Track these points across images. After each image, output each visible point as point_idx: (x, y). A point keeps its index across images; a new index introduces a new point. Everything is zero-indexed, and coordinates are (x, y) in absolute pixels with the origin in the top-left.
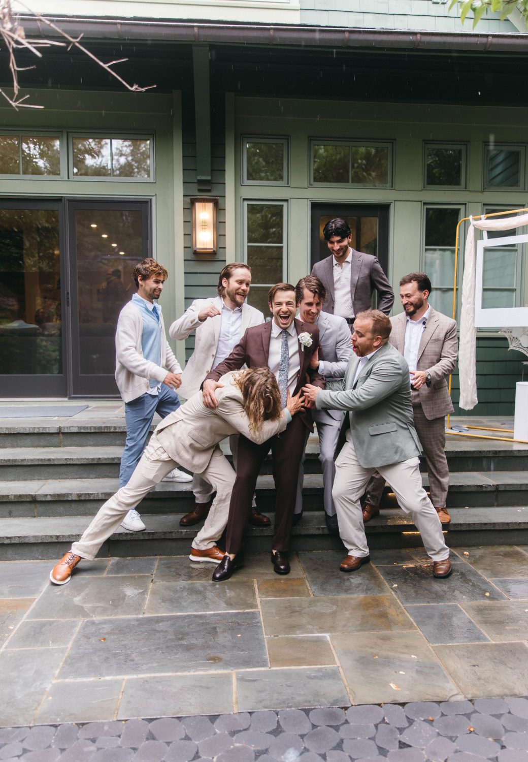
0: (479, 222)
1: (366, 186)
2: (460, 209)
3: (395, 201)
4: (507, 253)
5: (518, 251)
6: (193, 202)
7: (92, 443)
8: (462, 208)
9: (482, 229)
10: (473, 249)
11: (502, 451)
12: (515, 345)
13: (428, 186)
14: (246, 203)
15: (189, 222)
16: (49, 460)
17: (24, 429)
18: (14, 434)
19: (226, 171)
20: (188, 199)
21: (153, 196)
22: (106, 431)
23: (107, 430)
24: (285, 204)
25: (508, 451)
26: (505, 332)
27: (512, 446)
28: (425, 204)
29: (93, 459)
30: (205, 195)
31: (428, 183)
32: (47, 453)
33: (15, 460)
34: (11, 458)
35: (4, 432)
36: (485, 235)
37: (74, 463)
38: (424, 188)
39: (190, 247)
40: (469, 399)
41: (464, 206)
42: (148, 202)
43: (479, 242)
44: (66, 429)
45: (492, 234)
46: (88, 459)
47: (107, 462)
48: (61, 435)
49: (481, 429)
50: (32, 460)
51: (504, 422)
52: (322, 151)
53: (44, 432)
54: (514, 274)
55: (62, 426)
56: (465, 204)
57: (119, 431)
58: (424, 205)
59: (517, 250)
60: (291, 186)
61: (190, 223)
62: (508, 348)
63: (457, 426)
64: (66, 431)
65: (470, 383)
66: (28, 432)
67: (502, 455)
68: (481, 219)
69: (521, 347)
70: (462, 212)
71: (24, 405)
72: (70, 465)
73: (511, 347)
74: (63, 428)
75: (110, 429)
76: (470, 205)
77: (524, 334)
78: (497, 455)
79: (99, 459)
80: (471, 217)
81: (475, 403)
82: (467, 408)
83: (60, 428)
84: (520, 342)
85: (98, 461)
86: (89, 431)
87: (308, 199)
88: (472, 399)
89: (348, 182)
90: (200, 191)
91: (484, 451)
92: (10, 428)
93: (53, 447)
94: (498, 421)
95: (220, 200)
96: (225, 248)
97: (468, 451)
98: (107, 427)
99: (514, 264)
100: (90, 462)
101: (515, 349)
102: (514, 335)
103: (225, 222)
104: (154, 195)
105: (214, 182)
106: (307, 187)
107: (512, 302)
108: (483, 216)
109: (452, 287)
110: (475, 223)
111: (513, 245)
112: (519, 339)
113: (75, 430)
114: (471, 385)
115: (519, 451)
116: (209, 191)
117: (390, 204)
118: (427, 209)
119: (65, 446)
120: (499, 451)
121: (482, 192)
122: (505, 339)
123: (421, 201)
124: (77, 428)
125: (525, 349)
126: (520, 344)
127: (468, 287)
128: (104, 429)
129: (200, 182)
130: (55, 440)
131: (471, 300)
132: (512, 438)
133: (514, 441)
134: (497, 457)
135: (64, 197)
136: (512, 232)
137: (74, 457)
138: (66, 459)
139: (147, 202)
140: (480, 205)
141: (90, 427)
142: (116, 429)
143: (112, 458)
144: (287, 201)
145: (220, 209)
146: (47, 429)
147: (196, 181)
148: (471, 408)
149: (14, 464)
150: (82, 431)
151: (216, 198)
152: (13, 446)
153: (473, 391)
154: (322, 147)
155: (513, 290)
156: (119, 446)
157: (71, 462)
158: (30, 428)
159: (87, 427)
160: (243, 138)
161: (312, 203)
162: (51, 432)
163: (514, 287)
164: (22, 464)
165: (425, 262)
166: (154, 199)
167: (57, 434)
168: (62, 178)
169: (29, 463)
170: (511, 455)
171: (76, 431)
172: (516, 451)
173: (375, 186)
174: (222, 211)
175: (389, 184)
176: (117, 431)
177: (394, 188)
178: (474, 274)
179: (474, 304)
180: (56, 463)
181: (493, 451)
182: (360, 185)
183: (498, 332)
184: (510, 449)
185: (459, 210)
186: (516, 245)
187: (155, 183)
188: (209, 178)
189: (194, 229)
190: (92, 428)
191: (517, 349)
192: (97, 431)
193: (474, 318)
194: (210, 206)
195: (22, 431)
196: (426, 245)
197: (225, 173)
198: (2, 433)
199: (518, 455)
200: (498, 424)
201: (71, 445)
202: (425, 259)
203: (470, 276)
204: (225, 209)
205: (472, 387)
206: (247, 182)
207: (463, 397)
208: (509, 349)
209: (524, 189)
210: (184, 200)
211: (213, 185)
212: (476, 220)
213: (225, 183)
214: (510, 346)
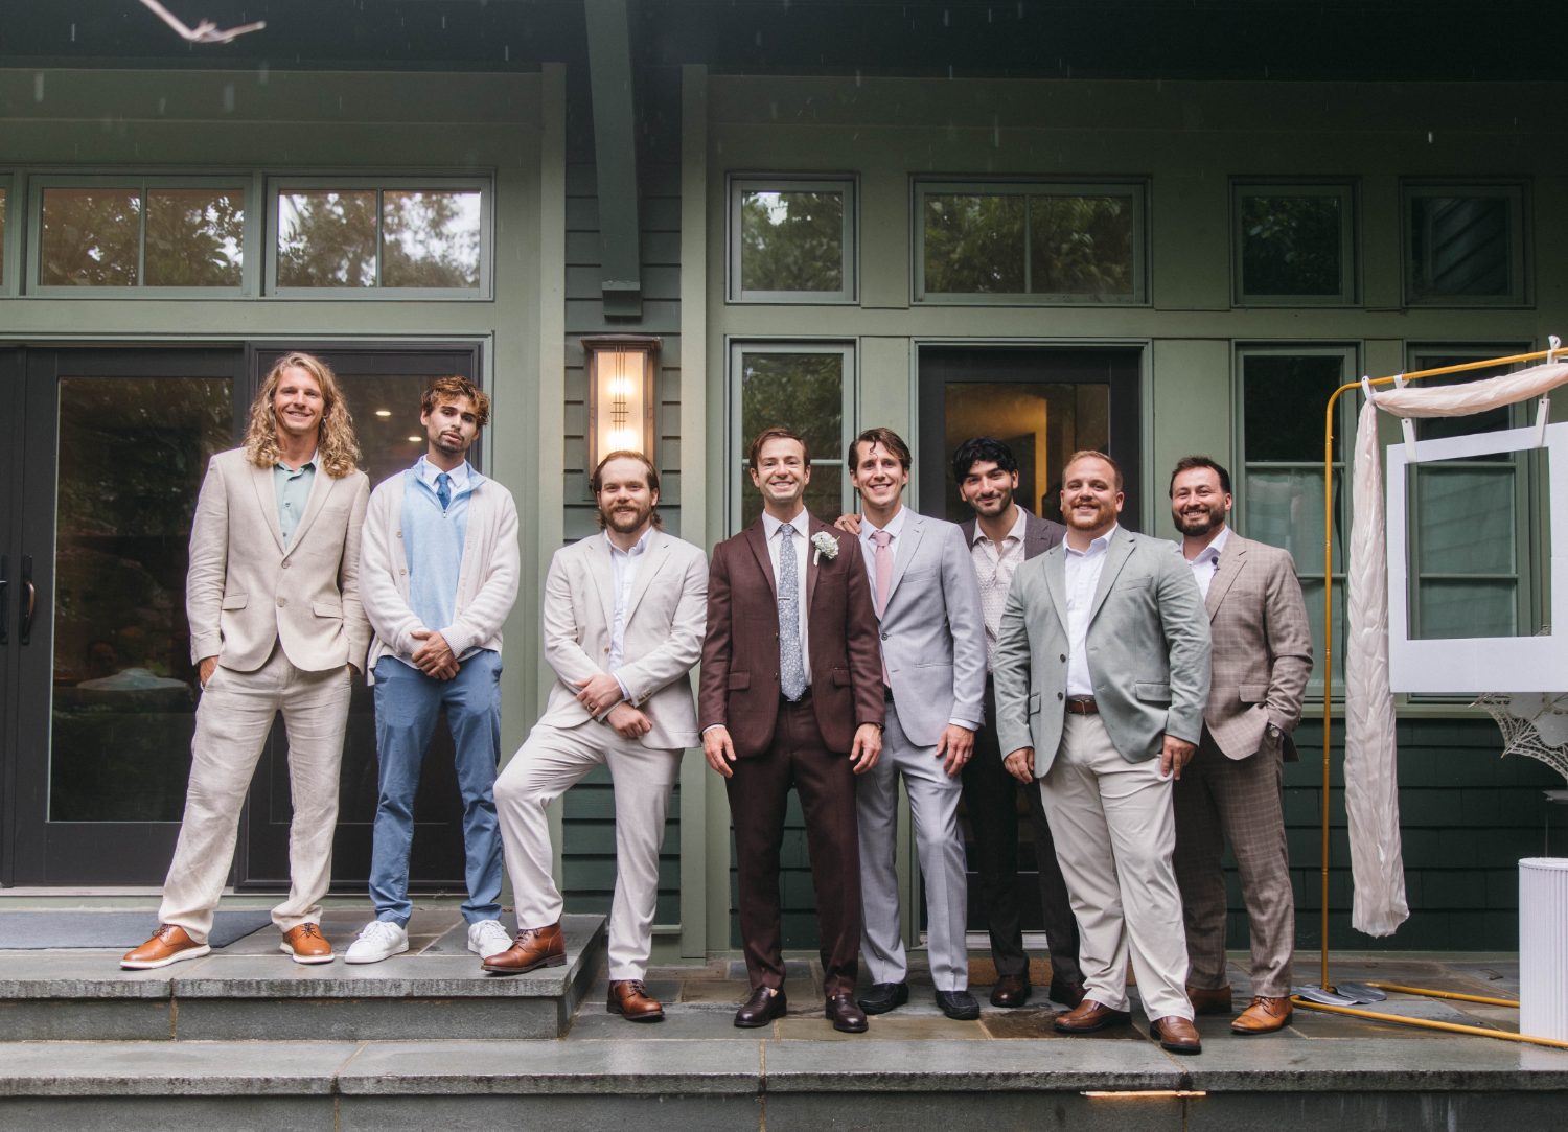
0: (1388, 396)
1: (1071, 301)
2: (1342, 358)
3: (1154, 339)
4: (1484, 479)
5: (1518, 471)
6: (592, 348)
7: (261, 1029)
8: (1348, 354)
9: (1399, 413)
10: (1375, 469)
11: (1481, 1073)
12: (1522, 743)
13: (1247, 297)
14: (739, 351)
15: (581, 403)
16: (123, 1082)
17: (73, 985)
18: (42, 1000)
19: (682, 267)
20: (577, 344)
21: (486, 336)
22: (302, 994)
23: (306, 990)
24: (847, 352)
25: (1500, 1073)
26: (1487, 703)
27: (1516, 1056)
28: (1240, 345)
29: (249, 1082)
30: (624, 332)
31: (1248, 291)
32: (127, 1058)
33: (27, 1082)
34: (15, 1074)
35: (15, 995)
36: (1408, 428)
37: (194, 1092)
38: (1236, 303)
39: (581, 471)
40: (1384, 906)
41: (1353, 350)
42: (472, 351)
43: (1391, 449)
44: (189, 988)
45: (1431, 427)
46: (233, 1082)
47: (289, 1092)
48: (174, 1004)
49: (1426, 995)
50: (73, 1083)
51: (1500, 972)
52: (974, 212)
53: (127, 994)
54: (1509, 536)
55: (177, 978)
56: (1356, 345)
57: (341, 995)
58: (1236, 350)
59: (1512, 470)
60: (864, 305)
61: (581, 407)
62: (1503, 748)
63: (1351, 984)
64: (189, 992)
65: (1383, 858)
66: (81, 994)
67: (1479, 1085)
68: (1392, 386)
69: (1539, 747)
70: (1348, 367)
71: (112, 906)
72: (181, 1097)
73: (1511, 748)
74: (180, 986)
75: (314, 989)
76: (1370, 348)
77: (1547, 710)
78: (1465, 1088)
79: (267, 1080)
80: (1365, 382)
81: (1402, 915)
82: (1377, 931)
83: (172, 984)
84: (1536, 733)
85: (262, 1088)
86: (253, 993)
87: (909, 337)
88: (1391, 904)
89: (1022, 290)
90: (611, 319)
91: (1423, 1074)
92: (33, 984)
93: (152, 1040)
94: (1482, 968)
95: (667, 345)
96: (679, 472)
97: (1373, 1074)
98: (305, 982)
99: (1508, 507)
100: (241, 1092)
101: (1521, 751)
102: (1516, 711)
103: (678, 403)
104: (489, 332)
105: (646, 297)
106: (907, 306)
107: (1510, 617)
108: (1398, 378)
109: (1319, 575)
110: (1378, 396)
111: (1503, 456)
112: (1534, 724)
113: (215, 991)
114: (1387, 863)
115: (1534, 1075)
116: (637, 320)
117: (1142, 348)
118: (1247, 359)
119: (183, 1037)
120: (1471, 1075)
121: (1403, 311)
122: (1490, 723)
123: (1229, 339)
124: (220, 985)
125: (1552, 753)
126: (1537, 738)
127: (1364, 577)
128: (298, 990)
129: (610, 297)
130: (156, 1019)
131: (1374, 613)
132: (1515, 1028)
133: (1519, 1041)
134: (1467, 1092)
135: (249, 343)
136: (1496, 419)
137: (195, 1073)
138: (171, 1081)
139: (467, 353)
140: (1398, 346)
141: (258, 983)
142: (331, 989)
143: (303, 1079)
144: (851, 342)
145: (664, 369)
146: (137, 987)
147: (600, 295)
148: (1391, 930)
149: (23, 1092)
150: (235, 993)
151: (653, 338)
152: (38, 1037)
153: (1393, 882)
154: (978, 200)
155: (1509, 583)
156: (340, 1038)
157: (187, 1090)
158: (86, 984)
159: (249, 984)
160: (731, 179)
161: (920, 347)
162: (145, 995)
163: (1512, 574)
164: (46, 1093)
165: (1248, 503)
166: (488, 343)
167: (165, 1000)
168: (246, 294)
169: (66, 1092)
170: (1508, 1086)
171: (215, 994)
172: (1524, 1073)
173: (1100, 301)
174: (670, 374)
175: (1138, 294)
176: (333, 994)
177: (1150, 305)
178: (1381, 540)
179: (1386, 626)
180: (142, 1091)
181: (1450, 1073)
182: (1055, 298)
183: (1470, 703)
184: (1506, 1069)
185: (1339, 360)
186: (1511, 456)
187: (493, 302)
188: (635, 286)
189: (592, 421)
190: (263, 985)
191: (1530, 753)
192: (277, 995)
193: (1387, 665)
194: (636, 360)
195: (65, 993)
196: (1248, 459)
197: (680, 270)
198: (10, 996)
199: (1530, 1087)
200: (1480, 978)
201: (200, 1035)
202: (1247, 495)
203: (1370, 545)
204: (679, 369)
205: (1389, 869)
206: (741, 295)
207: (1363, 897)
208: (1506, 752)
209: (1526, 302)
210: (566, 347)
211: (646, 304)
212: (1380, 388)
213: (679, 300)
214: (1508, 744)
